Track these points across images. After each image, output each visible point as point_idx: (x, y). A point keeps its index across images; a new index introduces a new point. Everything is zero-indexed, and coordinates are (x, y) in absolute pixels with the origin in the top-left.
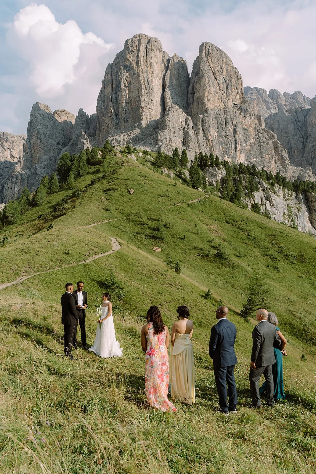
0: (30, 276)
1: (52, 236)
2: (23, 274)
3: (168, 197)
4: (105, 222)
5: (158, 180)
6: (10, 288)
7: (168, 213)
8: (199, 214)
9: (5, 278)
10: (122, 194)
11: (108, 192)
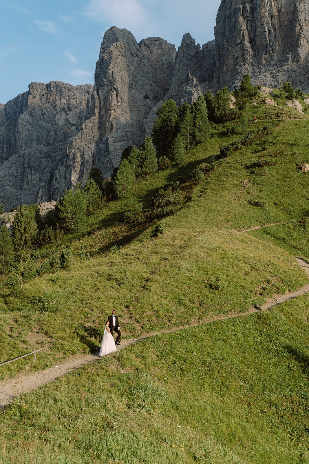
1: (169, 247)
11: (256, 170)
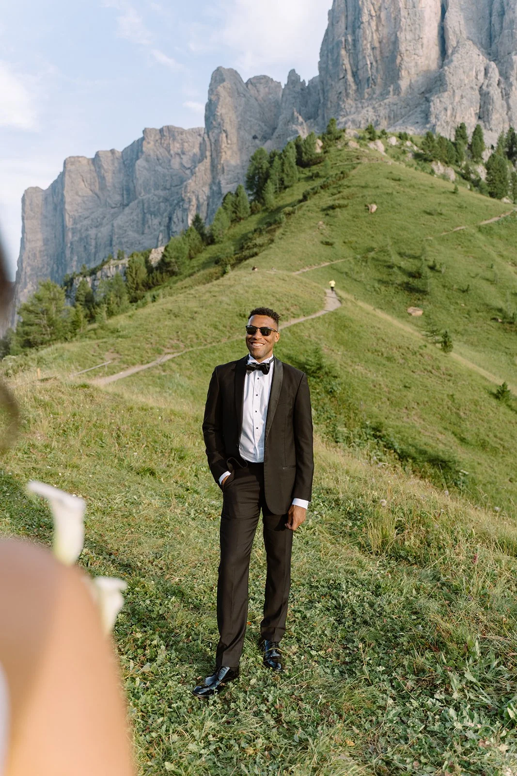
0: (176, 355)
1: (221, 287)
2: (166, 350)
3: (441, 214)
4: (323, 265)
5: (422, 184)
6: (142, 373)
7: (439, 244)
8: (501, 246)
9: (137, 357)
10: (355, 213)
11: (330, 212)
